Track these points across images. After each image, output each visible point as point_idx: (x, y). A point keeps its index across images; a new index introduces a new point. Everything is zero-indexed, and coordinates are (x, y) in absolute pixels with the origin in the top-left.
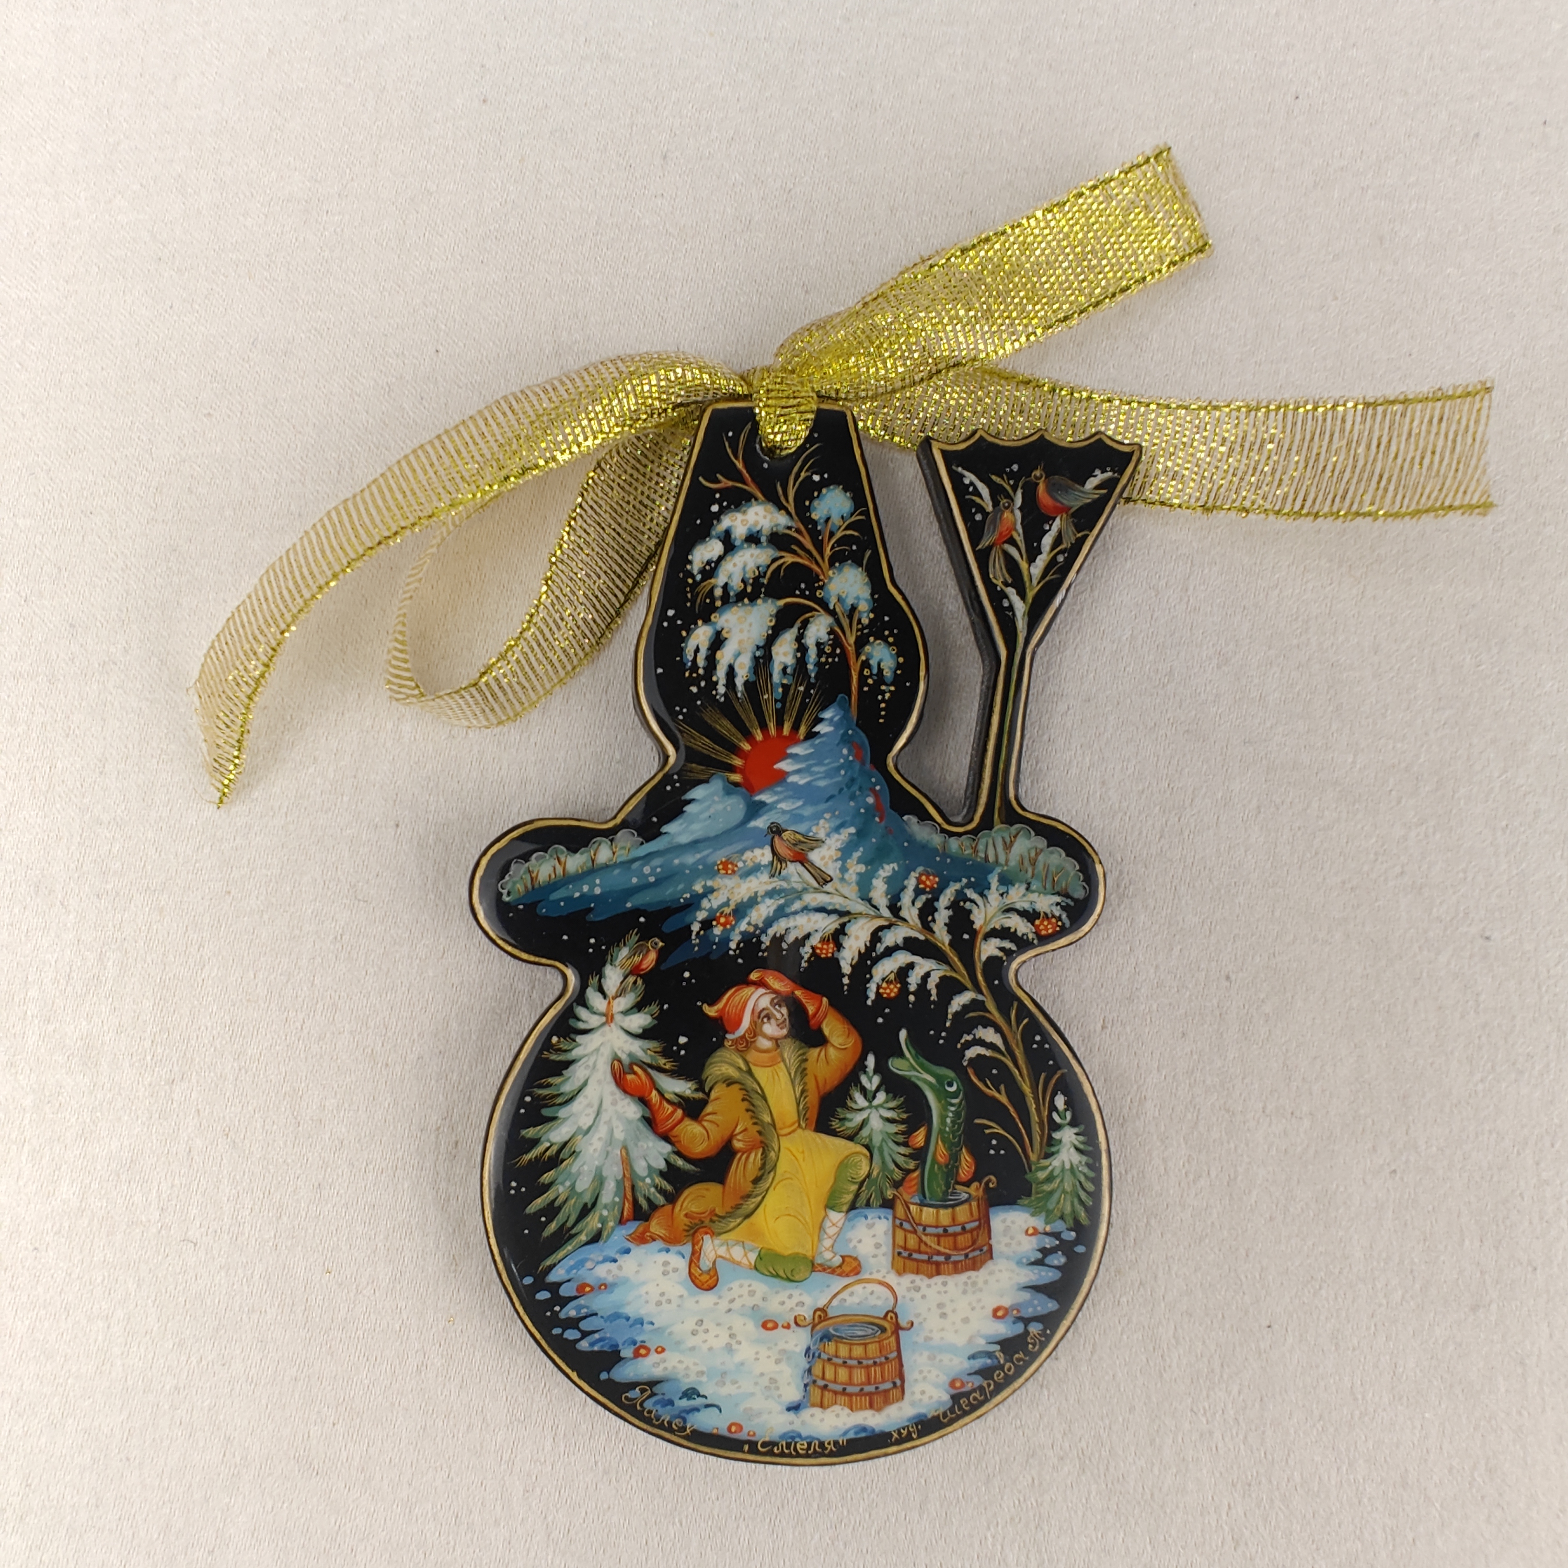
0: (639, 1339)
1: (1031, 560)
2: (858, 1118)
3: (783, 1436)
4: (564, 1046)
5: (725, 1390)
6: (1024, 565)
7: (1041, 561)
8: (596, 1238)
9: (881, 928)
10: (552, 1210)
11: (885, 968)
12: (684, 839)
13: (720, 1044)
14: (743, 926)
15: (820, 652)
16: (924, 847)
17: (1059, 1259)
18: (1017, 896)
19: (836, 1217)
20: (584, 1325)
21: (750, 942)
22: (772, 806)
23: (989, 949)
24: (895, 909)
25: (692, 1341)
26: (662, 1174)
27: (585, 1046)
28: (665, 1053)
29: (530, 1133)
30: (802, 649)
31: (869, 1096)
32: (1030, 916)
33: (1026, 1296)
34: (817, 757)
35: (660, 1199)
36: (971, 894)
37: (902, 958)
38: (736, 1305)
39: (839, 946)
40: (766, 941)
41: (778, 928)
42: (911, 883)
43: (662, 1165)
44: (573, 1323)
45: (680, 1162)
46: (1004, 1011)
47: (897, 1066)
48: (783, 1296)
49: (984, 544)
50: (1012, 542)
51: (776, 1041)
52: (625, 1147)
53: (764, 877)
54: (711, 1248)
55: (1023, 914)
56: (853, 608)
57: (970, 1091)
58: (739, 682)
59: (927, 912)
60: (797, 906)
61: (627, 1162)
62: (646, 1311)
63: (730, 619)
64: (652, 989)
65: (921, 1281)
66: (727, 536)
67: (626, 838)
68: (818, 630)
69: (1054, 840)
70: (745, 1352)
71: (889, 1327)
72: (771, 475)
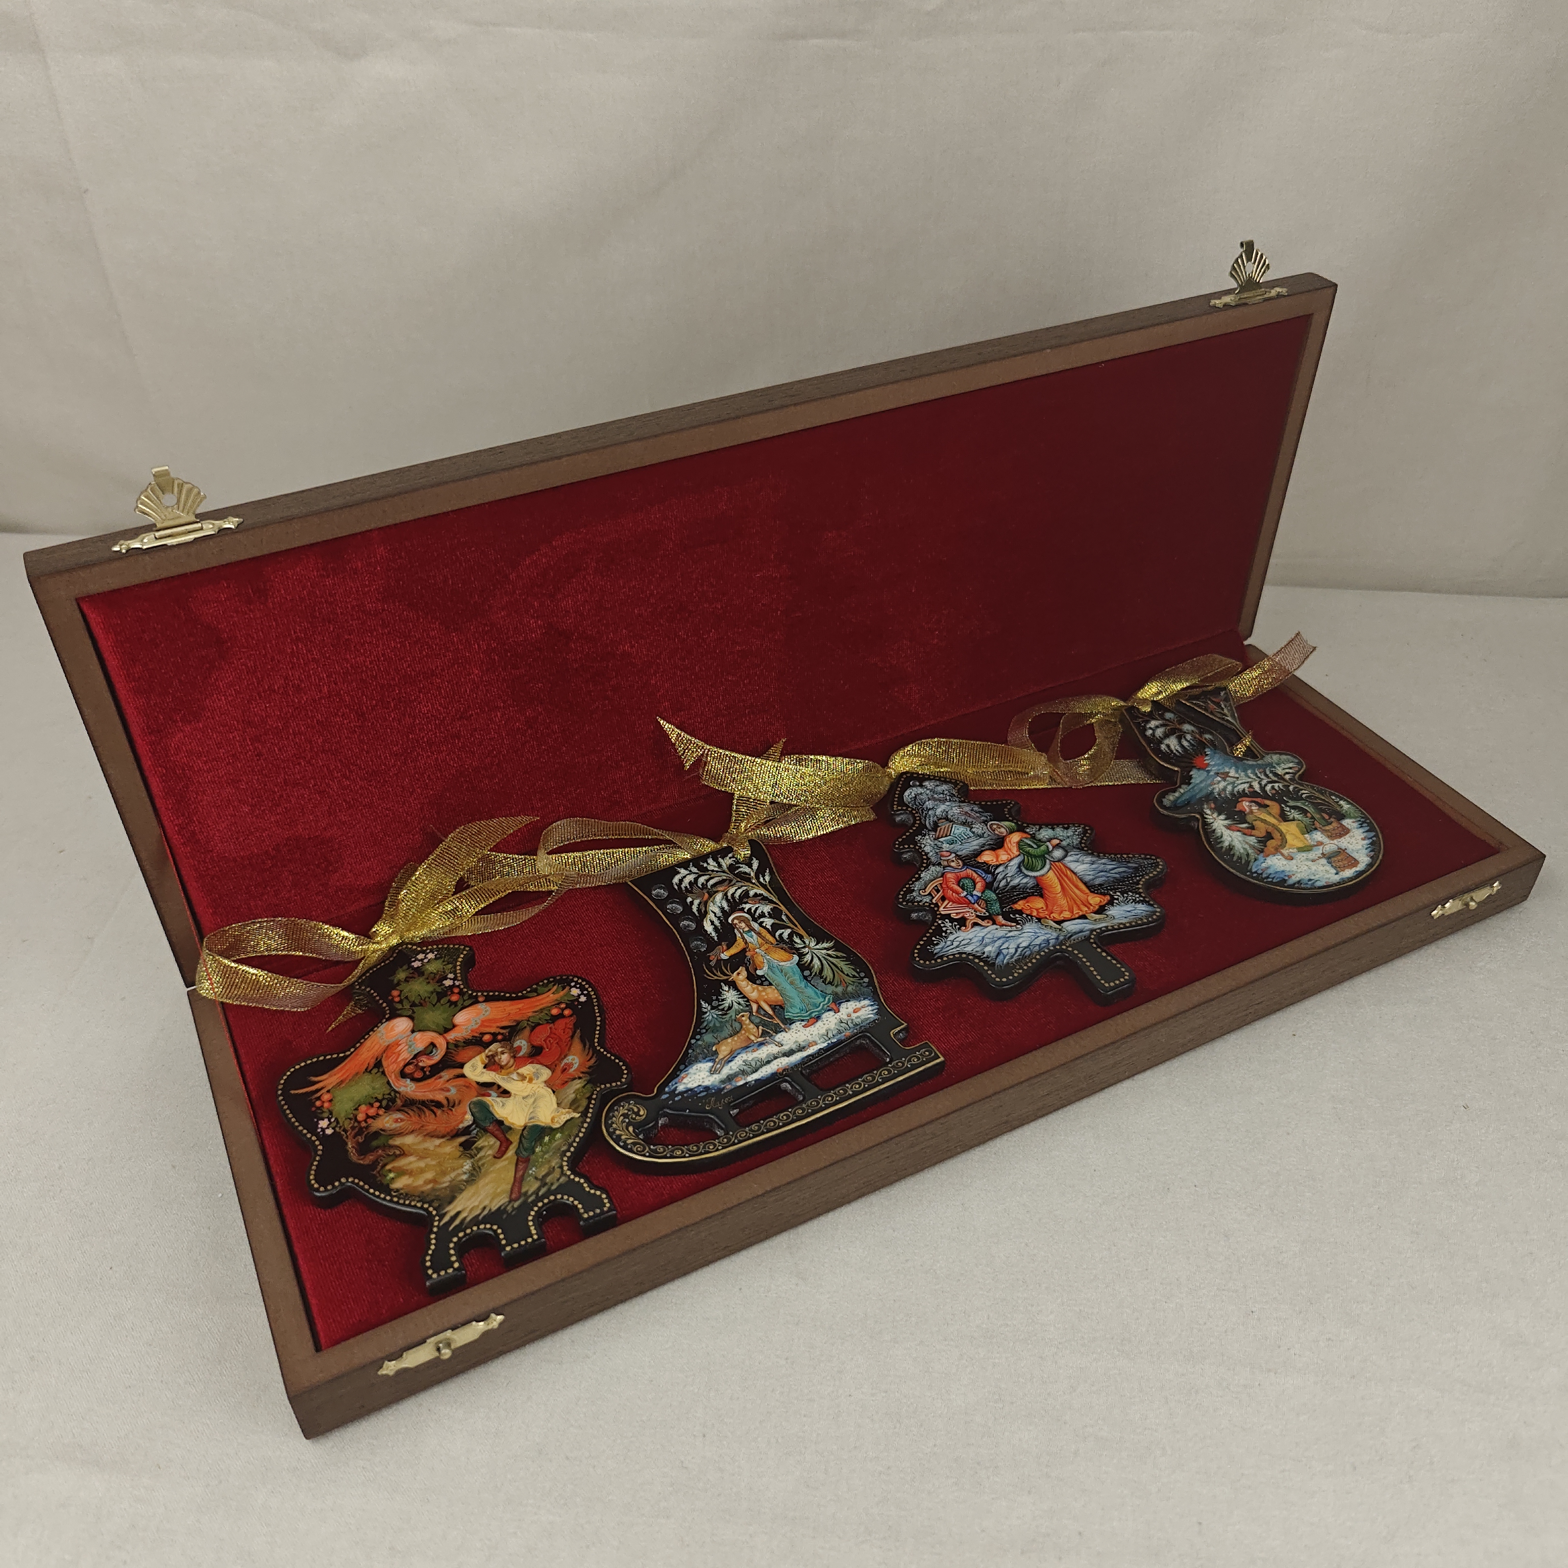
1: (1224, 711)
5: (1317, 876)
7: (1226, 711)
9: (1259, 782)
10: (1240, 859)
12: (1198, 782)
13: (1245, 815)
14: (1228, 793)
15: (1193, 741)
18: (1283, 766)
20: (1270, 877)
21: (1232, 794)
22: (1211, 770)
23: (1287, 777)
25: (1299, 871)
27: (1215, 825)
29: (1219, 846)
30: (1188, 741)
32: (1290, 768)
33: (1365, 834)
34: (1212, 758)
36: (1272, 770)
37: (1270, 785)
41: (1236, 789)
42: (1257, 772)
44: (1268, 877)
46: (1303, 786)
50: (1215, 709)
53: (1223, 782)
54: (1285, 851)
55: (1288, 769)
57: (1313, 803)
58: (1180, 752)
59: (1267, 776)
60: (1236, 785)
62: (1282, 869)
63: (1167, 741)
64: (1220, 811)
65: (1339, 840)
66: (1150, 728)
67: (1184, 786)
68: (1189, 737)
69: (1281, 754)
70: (1314, 868)
71: (1341, 852)
72: (1150, 716)
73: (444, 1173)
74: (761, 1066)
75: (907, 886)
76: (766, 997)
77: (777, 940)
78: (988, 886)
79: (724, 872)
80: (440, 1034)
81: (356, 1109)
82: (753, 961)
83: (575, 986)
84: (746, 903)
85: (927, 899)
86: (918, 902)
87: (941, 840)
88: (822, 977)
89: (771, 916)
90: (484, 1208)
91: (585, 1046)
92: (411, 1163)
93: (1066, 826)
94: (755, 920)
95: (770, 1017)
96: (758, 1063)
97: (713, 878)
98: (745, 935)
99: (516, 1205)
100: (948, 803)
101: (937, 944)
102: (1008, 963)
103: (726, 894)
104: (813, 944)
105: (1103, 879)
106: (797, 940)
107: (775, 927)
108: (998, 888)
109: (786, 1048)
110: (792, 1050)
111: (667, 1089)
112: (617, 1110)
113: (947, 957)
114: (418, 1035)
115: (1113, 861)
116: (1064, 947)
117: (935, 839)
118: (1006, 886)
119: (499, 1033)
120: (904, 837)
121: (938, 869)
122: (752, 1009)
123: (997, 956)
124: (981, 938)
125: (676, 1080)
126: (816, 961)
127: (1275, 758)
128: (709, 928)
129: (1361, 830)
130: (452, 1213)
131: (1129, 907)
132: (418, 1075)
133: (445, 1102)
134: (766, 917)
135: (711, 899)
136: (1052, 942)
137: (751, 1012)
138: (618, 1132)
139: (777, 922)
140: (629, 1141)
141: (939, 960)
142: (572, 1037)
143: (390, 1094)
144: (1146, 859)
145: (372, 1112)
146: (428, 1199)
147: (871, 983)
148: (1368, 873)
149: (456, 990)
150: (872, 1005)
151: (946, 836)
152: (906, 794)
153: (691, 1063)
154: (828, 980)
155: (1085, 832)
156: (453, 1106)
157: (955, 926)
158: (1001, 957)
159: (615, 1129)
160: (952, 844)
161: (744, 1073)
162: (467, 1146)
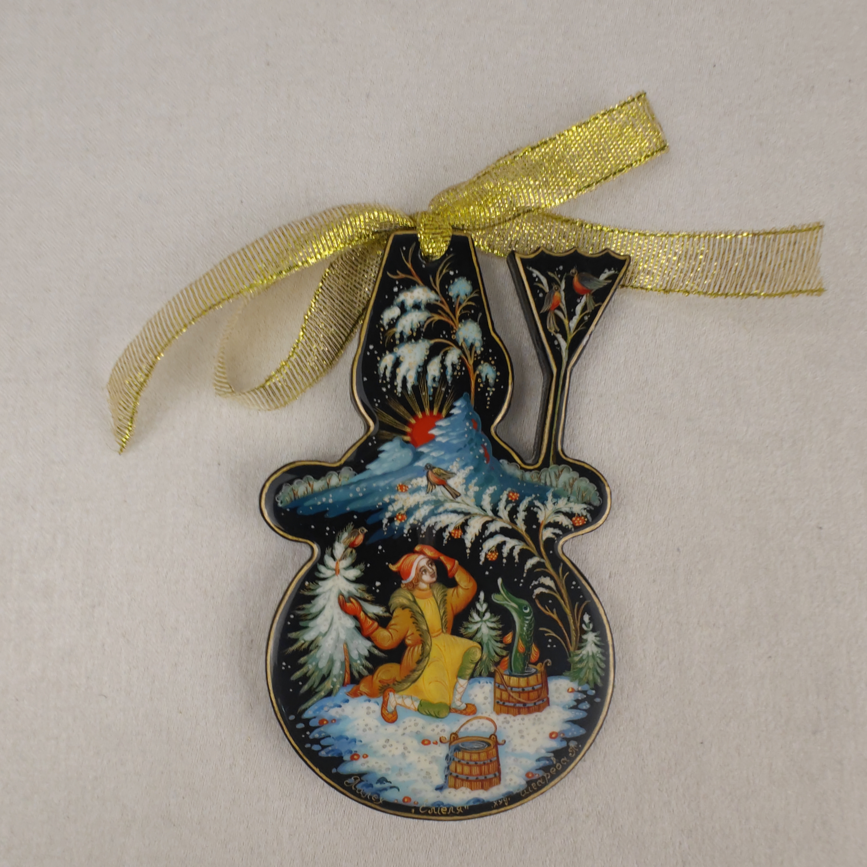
0: (353, 750)
1: (570, 318)
2: (475, 627)
3: (433, 804)
4: (312, 587)
6: (566, 321)
7: (576, 320)
8: (330, 694)
10: (305, 678)
11: (490, 544)
12: (379, 472)
14: (411, 521)
15: (454, 369)
16: (512, 478)
17: (586, 706)
18: (562, 504)
19: (463, 682)
20: (323, 742)
21: (415, 530)
22: (428, 454)
23: (547, 534)
24: (495, 511)
25: (383, 751)
26: (366, 658)
27: (324, 587)
28: (369, 591)
29: (293, 635)
30: (444, 367)
31: (481, 615)
32: (570, 515)
33: (568, 726)
34: (452, 427)
35: (365, 672)
36: (537, 503)
37: (499, 539)
38: (408, 731)
39: (464, 532)
40: (424, 529)
41: (430, 522)
42: (504, 497)
43: (366, 653)
44: (317, 741)
45: (376, 652)
46: (555, 568)
47: (496, 598)
48: (433, 726)
49: (544, 309)
50: (559, 309)
52: (346, 644)
53: (423, 493)
55: (566, 514)
56: (472, 345)
57: (537, 613)
58: (409, 386)
59: (513, 514)
60: (441, 509)
61: (347, 652)
62: (357, 734)
63: (404, 351)
64: (361, 555)
66: (402, 305)
67: (346, 472)
68: (453, 357)
69: (583, 473)
70: (412, 757)
71: (489, 744)
72: (427, 271)
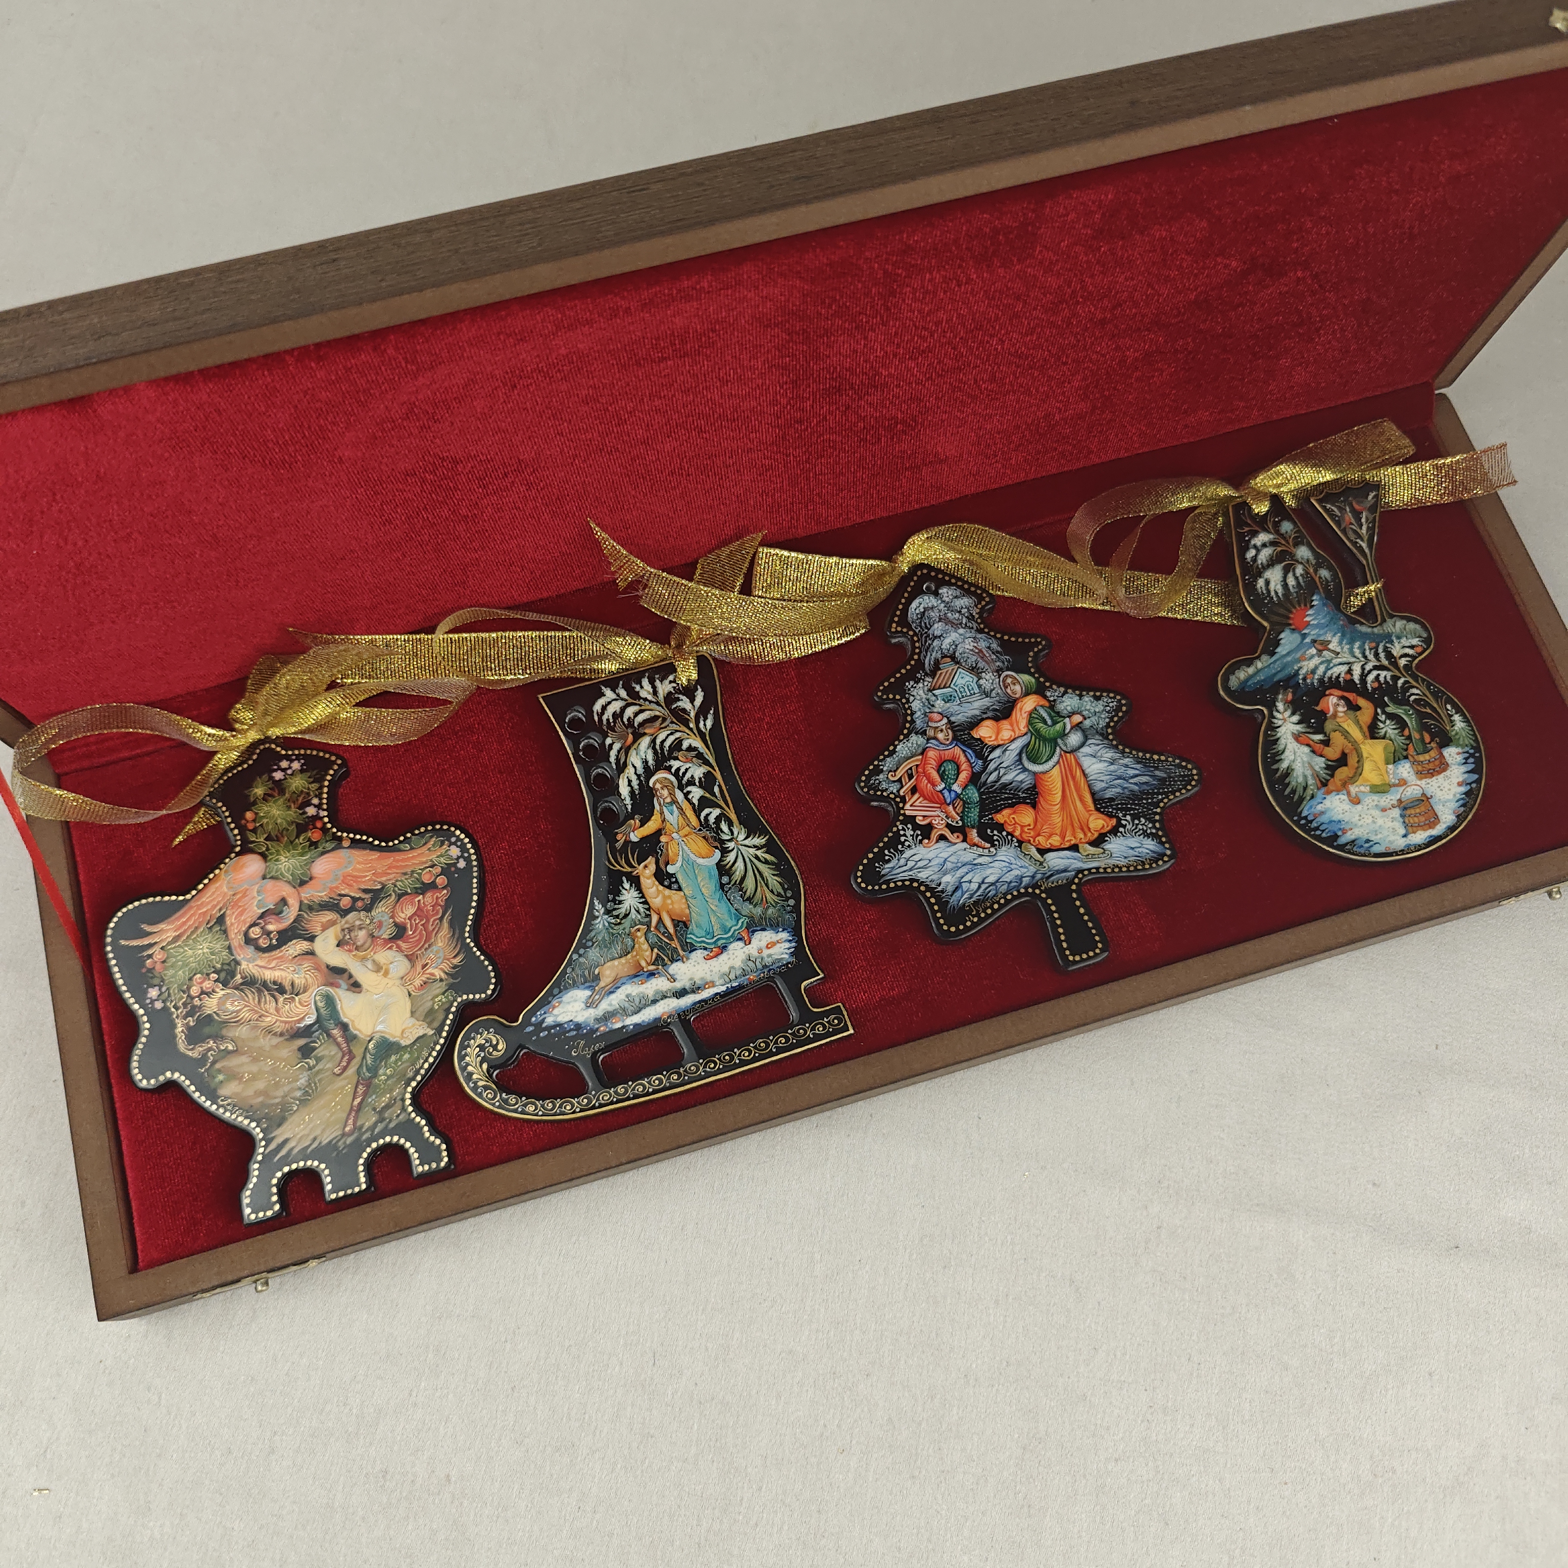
0: (1342, 827)
1: (1361, 529)
2: (1383, 731)
3: (1406, 846)
4: (1274, 733)
5: (1379, 836)
6: (1358, 530)
7: (1364, 528)
8: (1312, 797)
9: (1363, 665)
10: (1294, 791)
11: (1371, 678)
12: (1284, 652)
13: (1326, 719)
14: (1316, 677)
15: (1303, 578)
16: (1366, 634)
17: (1471, 760)
18: (1404, 642)
19: (1390, 766)
20: (1321, 828)
21: (1321, 680)
22: (1309, 634)
23: (1403, 662)
24: (1365, 657)
25: (1360, 823)
26: (1325, 769)
27: (1281, 732)
28: (1308, 727)
29: (1275, 767)
30: (1296, 578)
31: (1384, 723)
32: (1412, 647)
33: (1466, 775)
34: (1317, 613)
35: (1328, 778)
36: (1388, 645)
37: (1375, 673)
38: (1370, 806)
39: (1352, 675)
40: (1326, 679)
41: (1329, 674)
42: (1367, 647)
43: (1324, 765)
44: (1317, 828)
46: (1417, 681)
47: (1388, 710)
48: (1384, 799)
49: (1343, 527)
50: (1351, 524)
51: (1344, 712)
53: (1316, 658)
54: (1353, 789)
55: (1409, 647)
56: (1308, 560)
57: (1418, 712)
58: (1280, 595)
59: (1376, 655)
60: (1332, 665)
61: (1312, 768)
62: (1340, 817)
63: (1268, 574)
64: (1295, 706)
65: (1429, 780)
66: (1255, 547)
67: (1265, 658)
68: (1299, 570)
69: (1409, 620)
70: (1380, 822)
71: (1425, 799)
72: (1262, 523)
73: (277, 1085)
74: (646, 1006)
75: (876, 763)
76: (671, 907)
77: (701, 825)
78: (974, 779)
79: (658, 703)
80: (295, 887)
81: (190, 979)
82: (667, 850)
83: (455, 843)
84: (676, 758)
85: (894, 788)
86: (883, 791)
87: (936, 692)
88: (741, 890)
89: (701, 786)
90: (315, 1139)
91: (453, 935)
92: (242, 1065)
93: (1098, 694)
94: (681, 788)
95: (670, 937)
96: (643, 1002)
97: (641, 711)
98: (665, 809)
99: (349, 1140)
100: (961, 631)
101: (889, 861)
102: (964, 905)
103: (653, 741)
104: (742, 837)
105: (1119, 790)
106: (724, 827)
107: (704, 803)
108: (985, 783)
109: (678, 985)
110: (684, 989)
111: (533, 1019)
112: (474, 1038)
113: (895, 882)
114: (269, 884)
115: (1138, 763)
116: (1037, 891)
117: (930, 690)
118: (996, 782)
119: (360, 898)
120: (892, 680)
121: (921, 740)
122: (650, 921)
123: (954, 891)
124: (943, 860)
125: (545, 1008)
126: (740, 864)
127: (1400, 624)
128: (624, 790)
129: (1464, 768)
130: (279, 1140)
131: (1133, 842)
132: (263, 943)
133: (288, 987)
134: (694, 784)
135: (635, 746)
136: (1026, 881)
137: (649, 927)
138: (470, 1068)
139: (707, 795)
140: (481, 1083)
141: (884, 887)
142: (441, 919)
143: (229, 964)
144: (1179, 766)
145: (207, 985)
146: (256, 1117)
147: (796, 908)
148: (1444, 841)
149: (319, 825)
150: (790, 941)
151: (944, 688)
152: (914, 605)
153: (567, 988)
154: (748, 894)
155: (1118, 709)
156: (297, 995)
157: (918, 835)
158: (958, 893)
159: (468, 1064)
160: (949, 701)
161: (623, 1012)
162: (306, 1052)
